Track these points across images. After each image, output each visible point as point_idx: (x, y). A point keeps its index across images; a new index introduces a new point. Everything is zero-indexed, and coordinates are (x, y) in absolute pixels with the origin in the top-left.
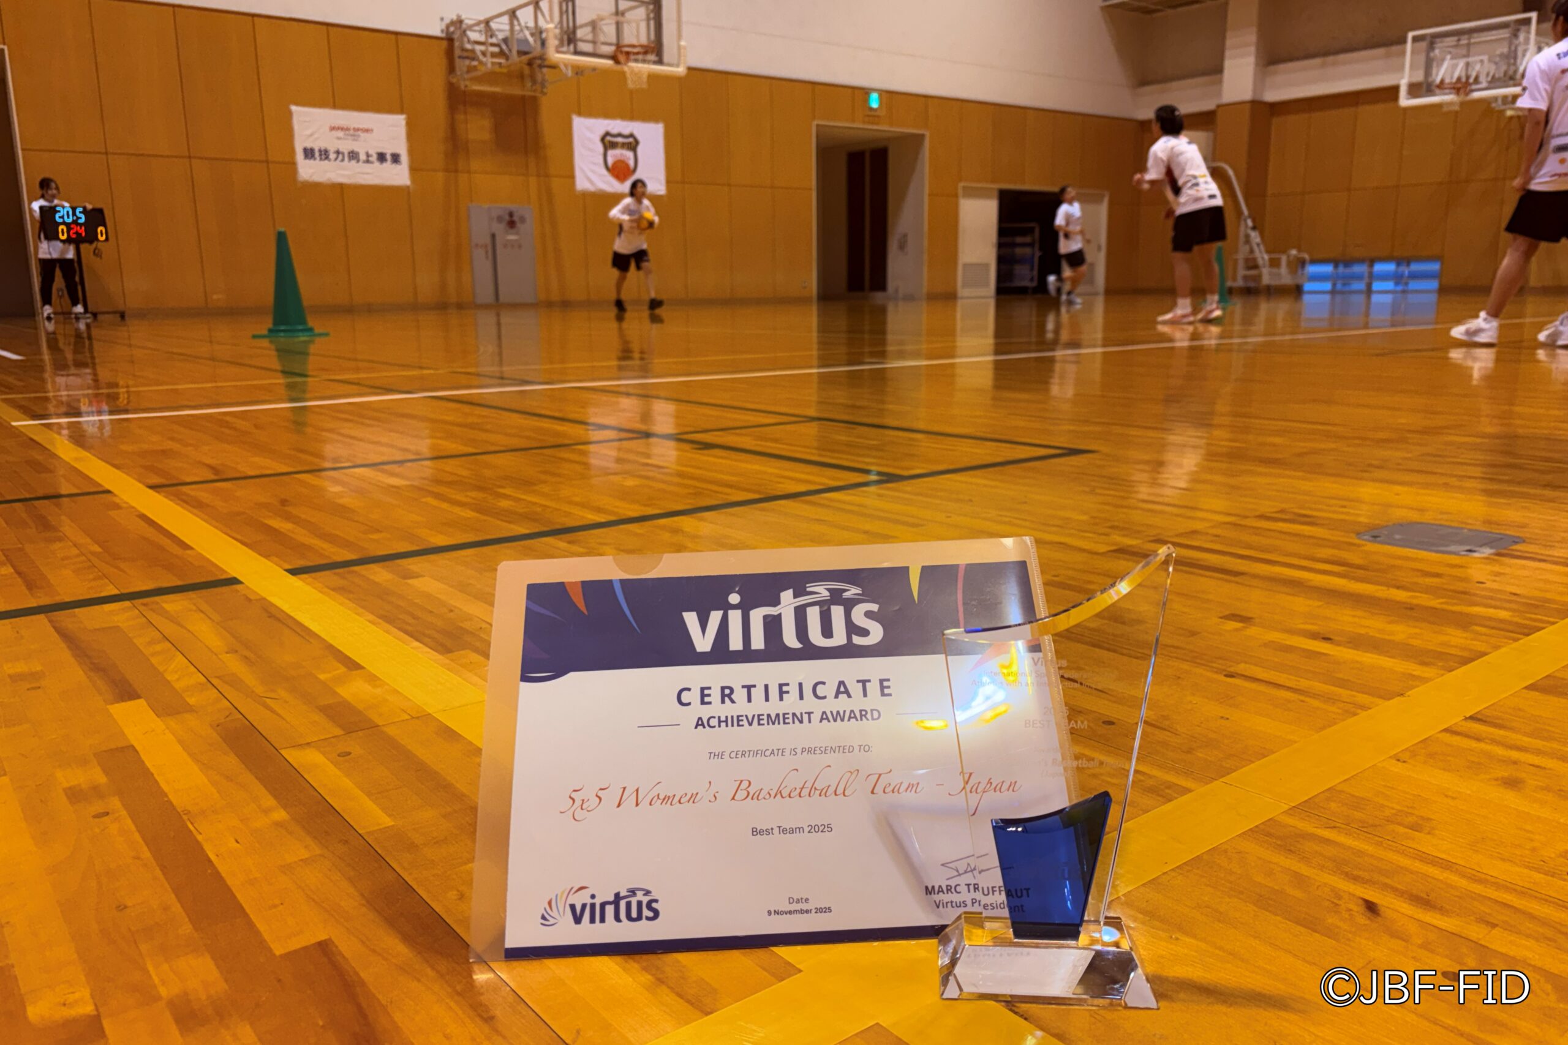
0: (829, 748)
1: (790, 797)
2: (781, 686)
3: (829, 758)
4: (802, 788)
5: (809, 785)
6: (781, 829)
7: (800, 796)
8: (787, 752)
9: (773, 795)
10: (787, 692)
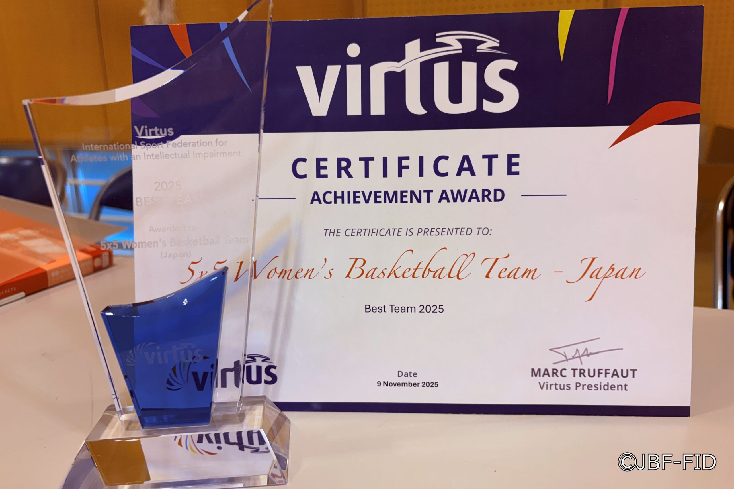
0: (446, 230)
1: (403, 277)
2: (400, 159)
3: (446, 240)
4: (416, 269)
5: (423, 266)
6: (394, 307)
7: (414, 277)
8: (403, 232)
9: (387, 275)
10: (407, 167)
